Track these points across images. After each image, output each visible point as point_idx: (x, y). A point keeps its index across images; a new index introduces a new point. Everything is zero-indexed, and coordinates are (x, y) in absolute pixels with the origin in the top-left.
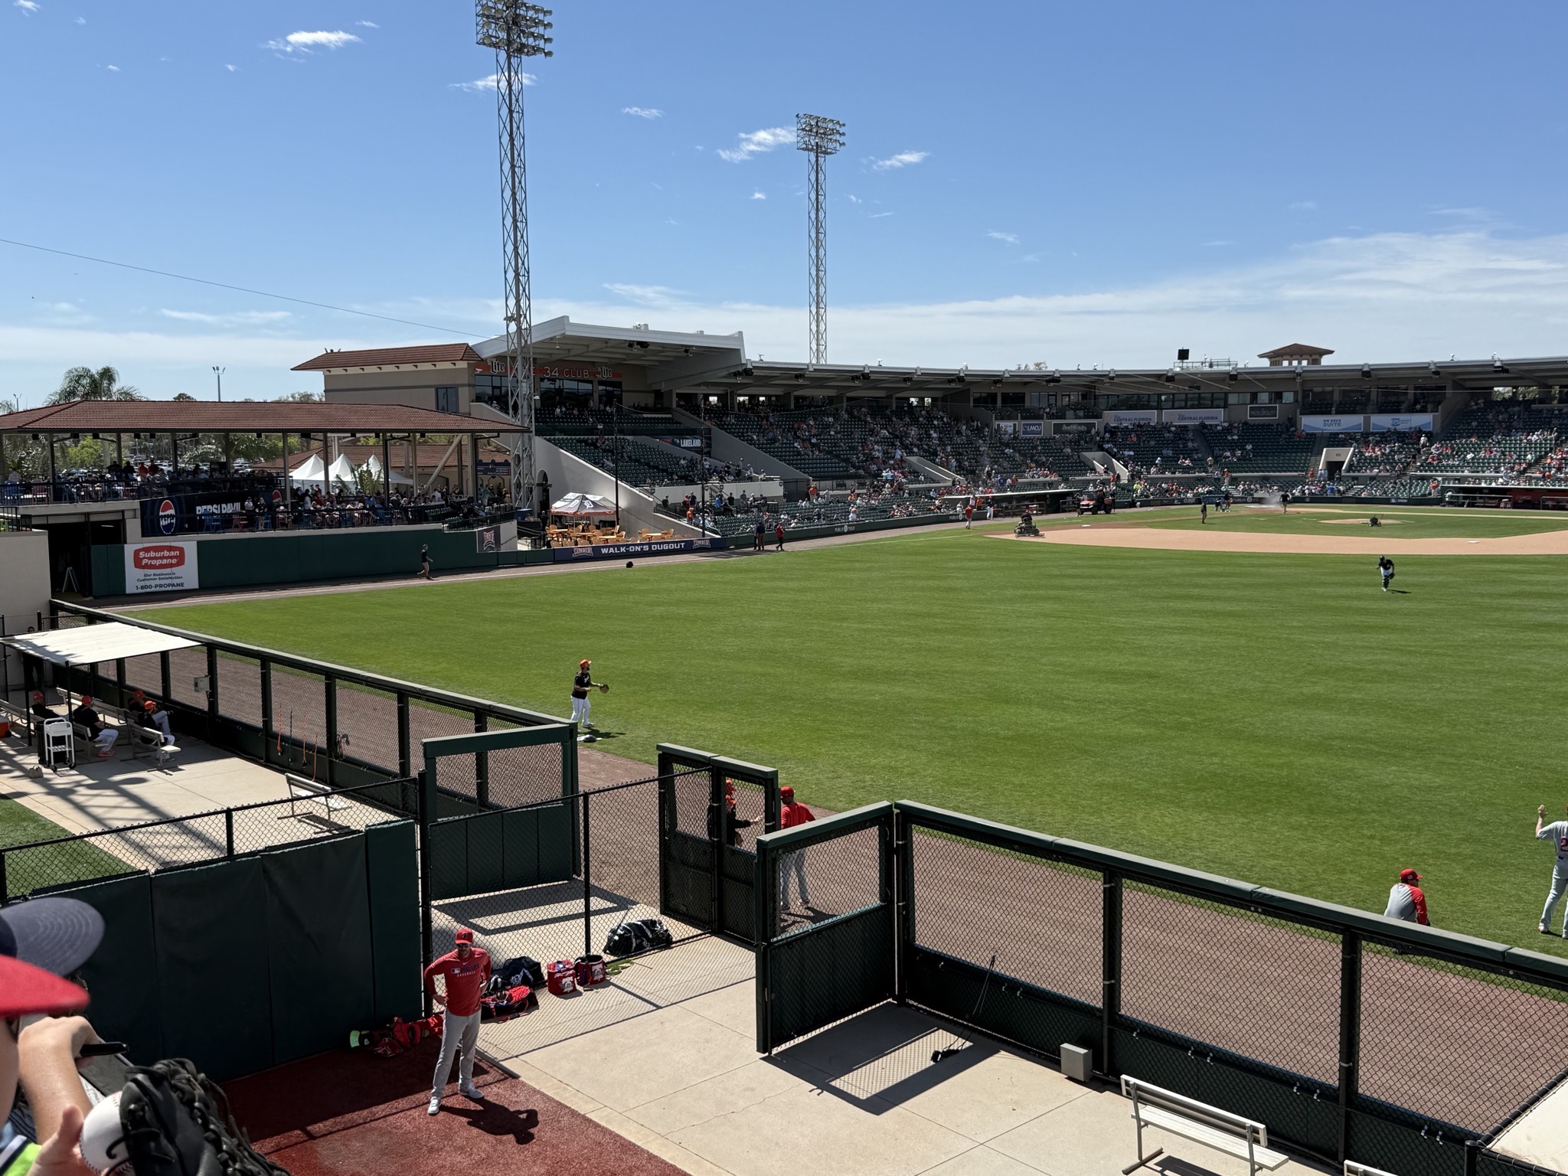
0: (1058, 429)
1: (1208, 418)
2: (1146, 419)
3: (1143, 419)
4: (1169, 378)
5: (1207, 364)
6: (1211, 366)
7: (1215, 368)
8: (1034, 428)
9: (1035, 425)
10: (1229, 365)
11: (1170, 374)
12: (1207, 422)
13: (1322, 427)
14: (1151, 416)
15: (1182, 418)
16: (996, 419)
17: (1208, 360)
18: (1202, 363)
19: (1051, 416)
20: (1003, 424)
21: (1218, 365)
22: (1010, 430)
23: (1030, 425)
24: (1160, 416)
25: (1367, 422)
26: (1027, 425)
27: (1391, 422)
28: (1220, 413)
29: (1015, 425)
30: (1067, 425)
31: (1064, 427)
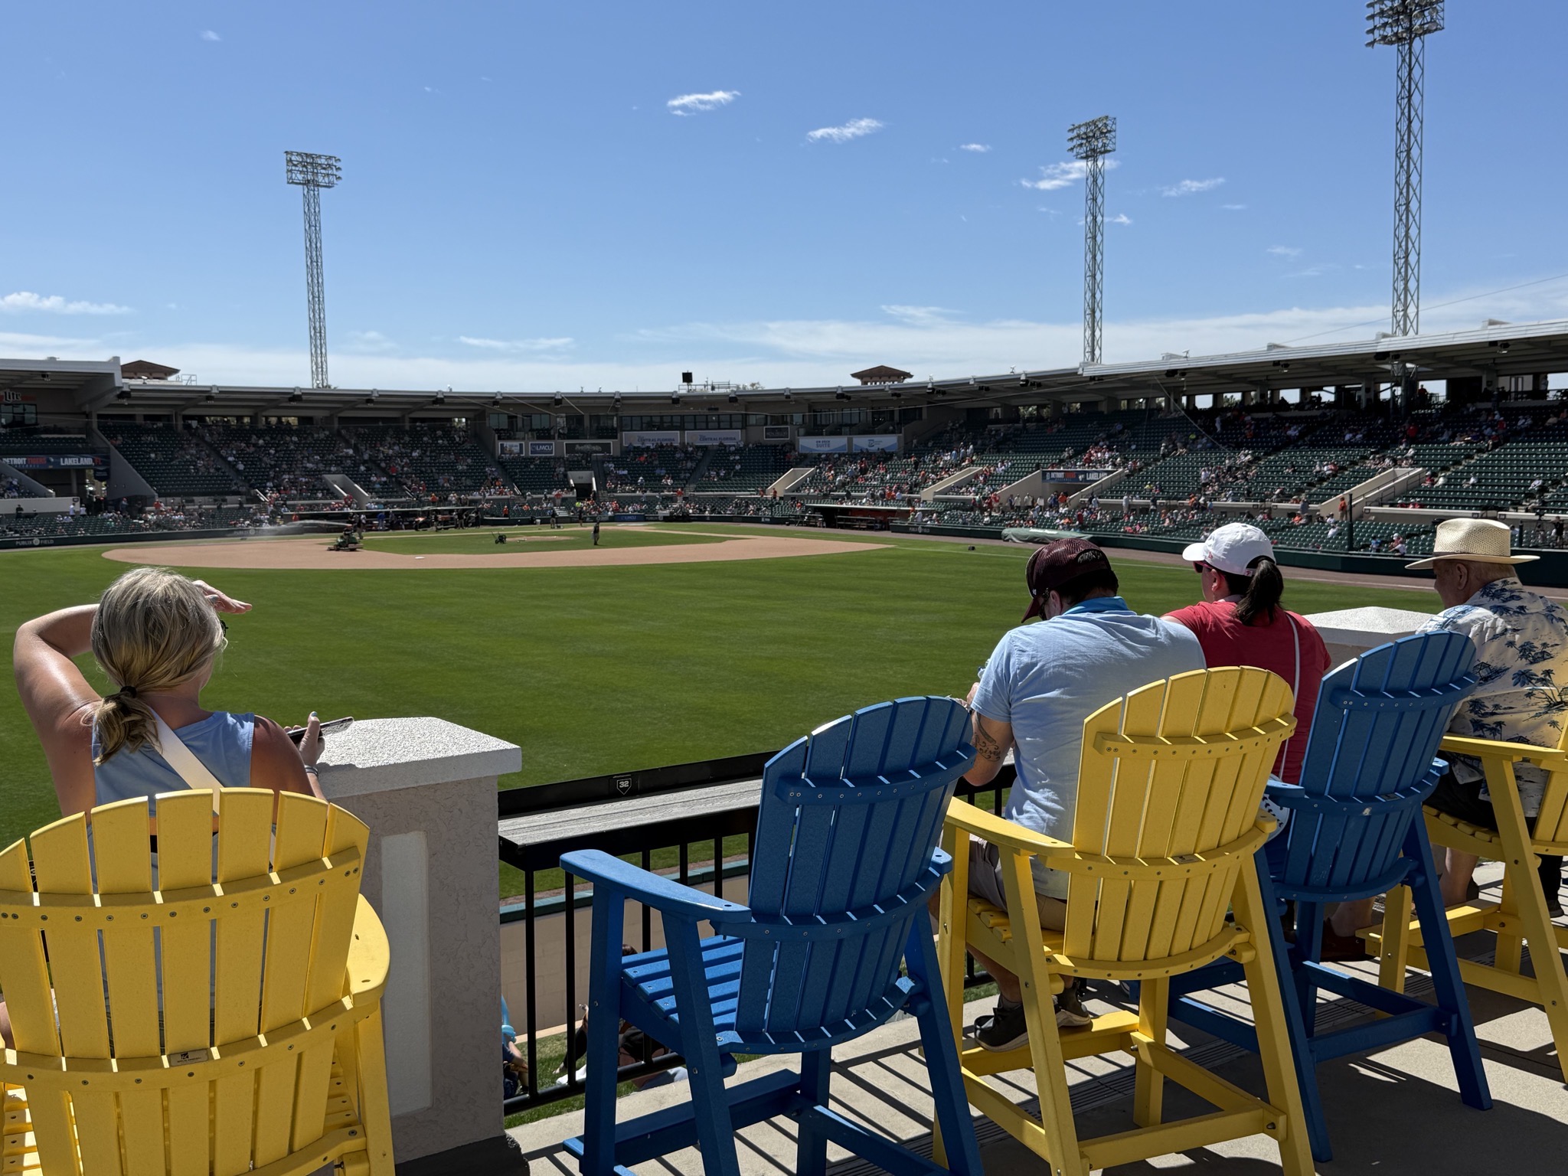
0: (570, 448)
1: (727, 439)
2: (670, 440)
3: (666, 440)
4: (675, 400)
5: (710, 387)
6: (713, 388)
7: (717, 391)
8: (544, 448)
9: (545, 445)
10: (729, 387)
11: (674, 397)
12: (726, 443)
13: (815, 448)
14: (674, 437)
15: (704, 439)
16: (500, 438)
17: (710, 383)
18: (705, 386)
19: (562, 436)
20: (507, 444)
21: (719, 388)
22: (516, 450)
23: (539, 445)
24: (682, 436)
25: (850, 442)
26: (536, 444)
27: (867, 443)
28: (738, 434)
29: (521, 445)
30: (581, 445)
31: (577, 446)
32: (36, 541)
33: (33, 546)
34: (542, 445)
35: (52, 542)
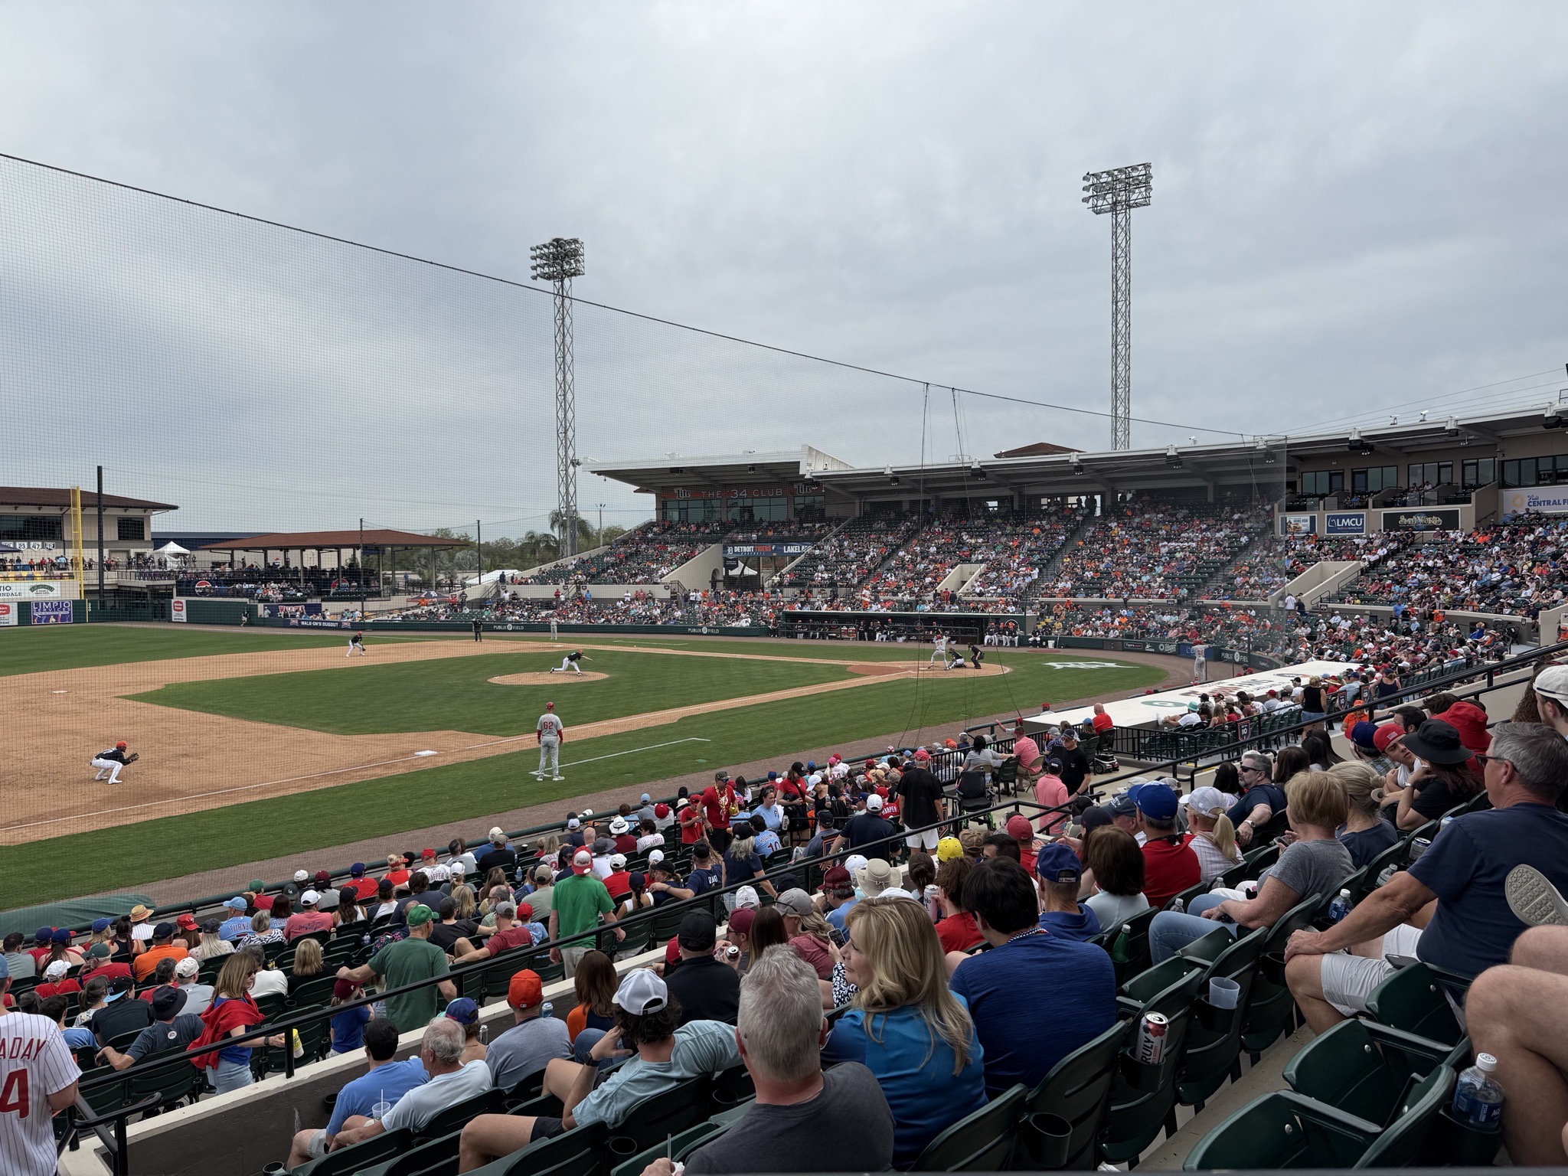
8: (1349, 522)
9: (1350, 517)
19: (1382, 503)
20: (1292, 518)
22: (1305, 527)
23: (1341, 517)
26: (1336, 517)
29: (1313, 519)
30: (1409, 515)
31: (1402, 518)
32: (705, 630)
33: (702, 634)
34: (1346, 517)
35: (717, 631)
